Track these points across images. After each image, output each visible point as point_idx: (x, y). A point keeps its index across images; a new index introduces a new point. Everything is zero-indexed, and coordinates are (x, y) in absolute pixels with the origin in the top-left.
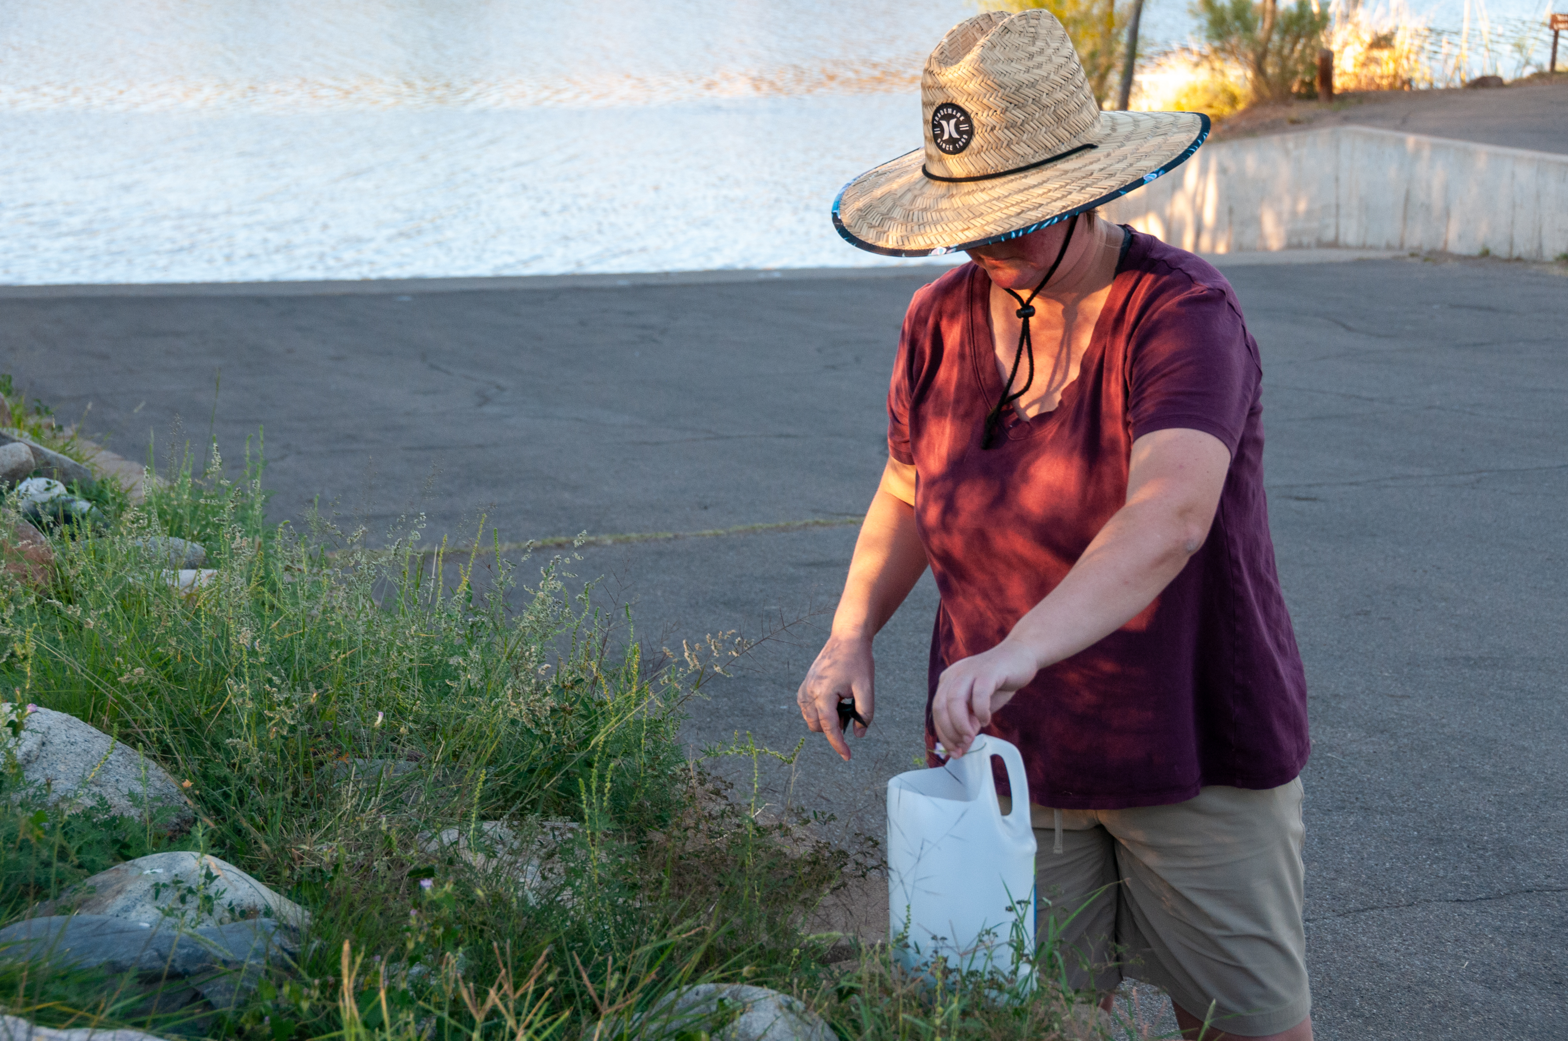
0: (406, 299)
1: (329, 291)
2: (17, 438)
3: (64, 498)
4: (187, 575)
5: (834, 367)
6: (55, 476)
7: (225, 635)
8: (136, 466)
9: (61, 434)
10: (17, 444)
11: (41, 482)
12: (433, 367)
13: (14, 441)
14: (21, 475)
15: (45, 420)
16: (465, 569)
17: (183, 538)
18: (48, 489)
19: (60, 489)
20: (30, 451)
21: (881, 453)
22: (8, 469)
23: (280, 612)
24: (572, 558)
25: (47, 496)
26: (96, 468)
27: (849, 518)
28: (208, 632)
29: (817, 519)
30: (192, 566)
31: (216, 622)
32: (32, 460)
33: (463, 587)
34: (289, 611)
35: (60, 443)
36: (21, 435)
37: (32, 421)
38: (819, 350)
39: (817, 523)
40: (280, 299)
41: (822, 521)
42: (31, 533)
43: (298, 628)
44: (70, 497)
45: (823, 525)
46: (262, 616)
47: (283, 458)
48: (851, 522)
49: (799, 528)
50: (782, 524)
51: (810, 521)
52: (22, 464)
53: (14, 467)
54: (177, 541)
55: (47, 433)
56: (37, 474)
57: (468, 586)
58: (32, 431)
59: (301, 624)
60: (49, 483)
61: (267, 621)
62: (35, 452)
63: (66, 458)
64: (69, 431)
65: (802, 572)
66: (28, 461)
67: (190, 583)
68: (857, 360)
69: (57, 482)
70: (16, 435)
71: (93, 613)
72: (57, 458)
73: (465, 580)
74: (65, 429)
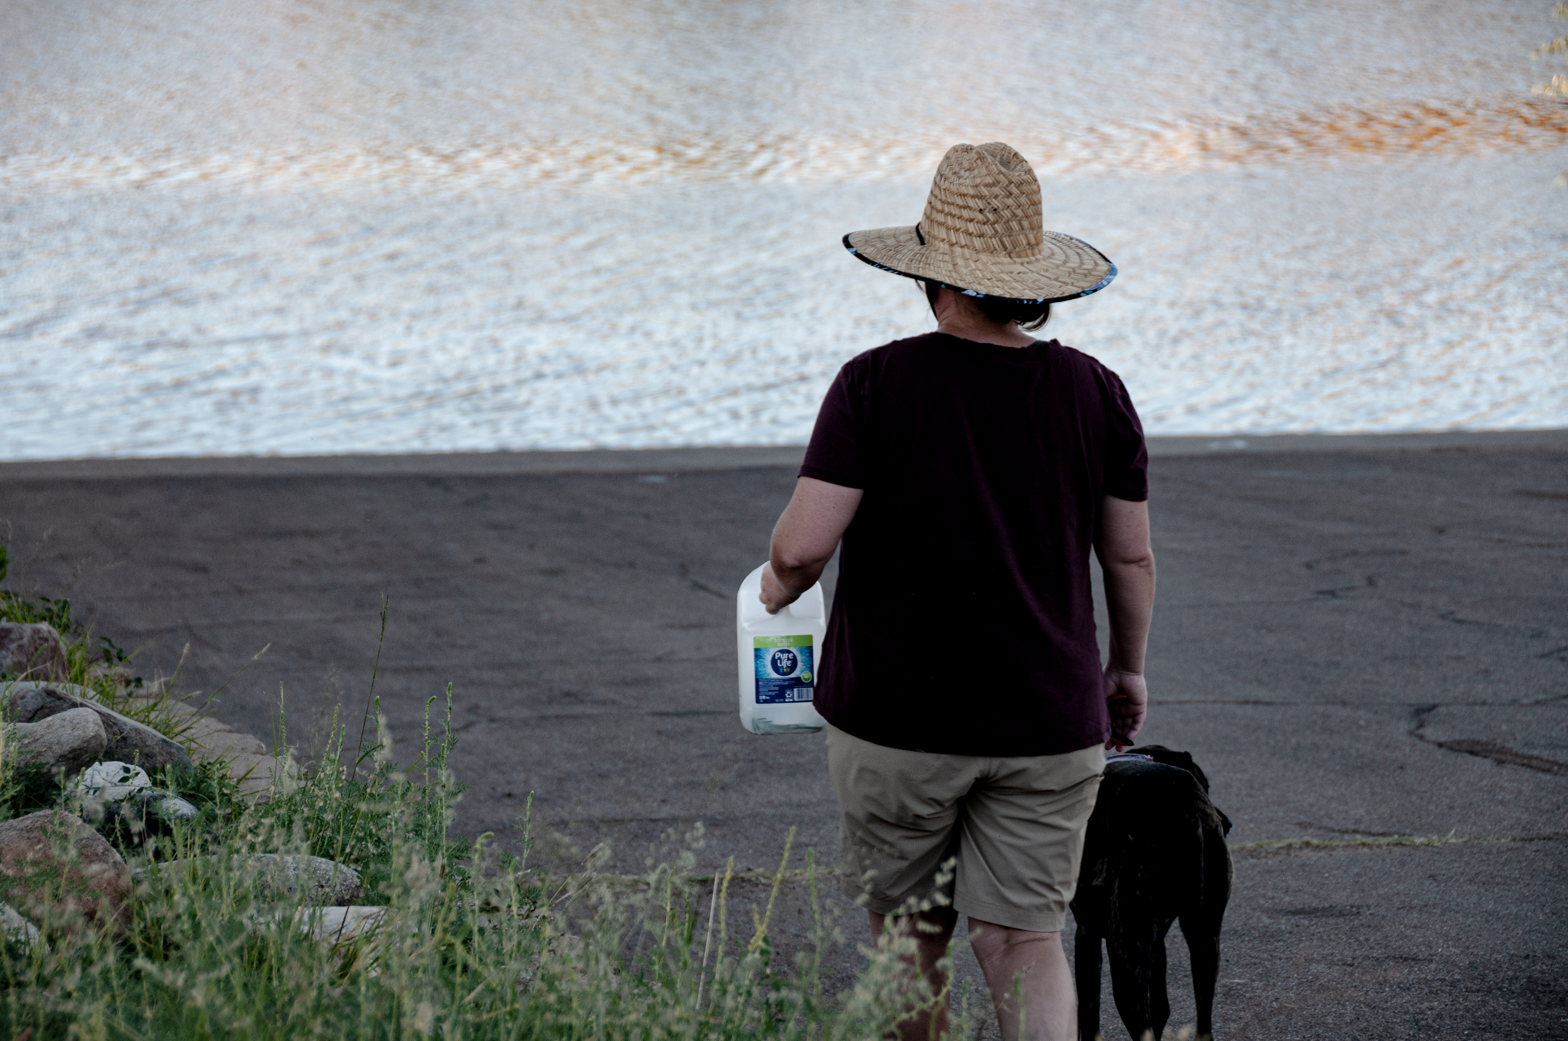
0: (657, 479)
1: (539, 467)
2: (79, 700)
3: (146, 793)
4: (334, 914)
5: (1332, 593)
6: (136, 760)
7: (395, 1013)
8: (251, 741)
9: (141, 691)
10: (80, 709)
11: (113, 768)
12: (698, 586)
13: (74, 705)
14: (86, 758)
15: (119, 669)
16: (762, 914)
17: (332, 858)
18: (124, 780)
19: (142, 780)
20: (100, 722)
21: (1411, 733)
22: (67, 748)
23: (476, 977)
24: (933, 902)
25: (122, 791)
26: (194, 745)
27: (1359, 837)
28: (368, 1009)
29: (1306, 839)
30: (340, 903)
31: (382, 994)
32: (104, 734)
33: (757, 942)
34: (492, 976)
35: (140, 704)
36: (83, 695)
37: (99, 670)
38: (1309, 566)
39: (1308, 844)
40: (468, 479)
41: (1315, 842)
42: (100, 849)
43: (504, 1003)
44: (158, 791)
45: (1317, 848)
46: (450, 985)
47: (467, 727)
48: (1364, 845)
49: (1277, 853)
50: (1250, 845)
51: (1296, 841)
52: (88, 741)
53: (75, 745)
54: (323, 863)
55: (121, 691)
56: (110, 756)
57: (765, 940)
58: (98, 685)
59: (509, 997)
60: (127, 770)
61: (459, 992)
62: (108, 722)
63: (150, 729)
64: (154, 686)
65: (1284, 924)
66: (96, 736)
67: (337, 927)
68: (1371, 582)
69: (139, 769)
70: (76, 692)
71: (202, 978)
72: (137, 730)
73: (761, 930)
74: (145, 683)
